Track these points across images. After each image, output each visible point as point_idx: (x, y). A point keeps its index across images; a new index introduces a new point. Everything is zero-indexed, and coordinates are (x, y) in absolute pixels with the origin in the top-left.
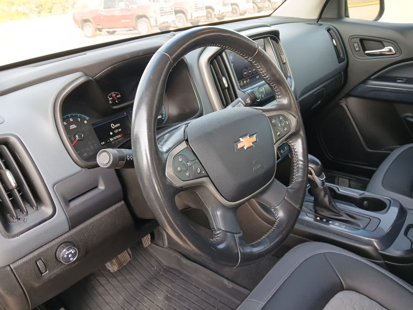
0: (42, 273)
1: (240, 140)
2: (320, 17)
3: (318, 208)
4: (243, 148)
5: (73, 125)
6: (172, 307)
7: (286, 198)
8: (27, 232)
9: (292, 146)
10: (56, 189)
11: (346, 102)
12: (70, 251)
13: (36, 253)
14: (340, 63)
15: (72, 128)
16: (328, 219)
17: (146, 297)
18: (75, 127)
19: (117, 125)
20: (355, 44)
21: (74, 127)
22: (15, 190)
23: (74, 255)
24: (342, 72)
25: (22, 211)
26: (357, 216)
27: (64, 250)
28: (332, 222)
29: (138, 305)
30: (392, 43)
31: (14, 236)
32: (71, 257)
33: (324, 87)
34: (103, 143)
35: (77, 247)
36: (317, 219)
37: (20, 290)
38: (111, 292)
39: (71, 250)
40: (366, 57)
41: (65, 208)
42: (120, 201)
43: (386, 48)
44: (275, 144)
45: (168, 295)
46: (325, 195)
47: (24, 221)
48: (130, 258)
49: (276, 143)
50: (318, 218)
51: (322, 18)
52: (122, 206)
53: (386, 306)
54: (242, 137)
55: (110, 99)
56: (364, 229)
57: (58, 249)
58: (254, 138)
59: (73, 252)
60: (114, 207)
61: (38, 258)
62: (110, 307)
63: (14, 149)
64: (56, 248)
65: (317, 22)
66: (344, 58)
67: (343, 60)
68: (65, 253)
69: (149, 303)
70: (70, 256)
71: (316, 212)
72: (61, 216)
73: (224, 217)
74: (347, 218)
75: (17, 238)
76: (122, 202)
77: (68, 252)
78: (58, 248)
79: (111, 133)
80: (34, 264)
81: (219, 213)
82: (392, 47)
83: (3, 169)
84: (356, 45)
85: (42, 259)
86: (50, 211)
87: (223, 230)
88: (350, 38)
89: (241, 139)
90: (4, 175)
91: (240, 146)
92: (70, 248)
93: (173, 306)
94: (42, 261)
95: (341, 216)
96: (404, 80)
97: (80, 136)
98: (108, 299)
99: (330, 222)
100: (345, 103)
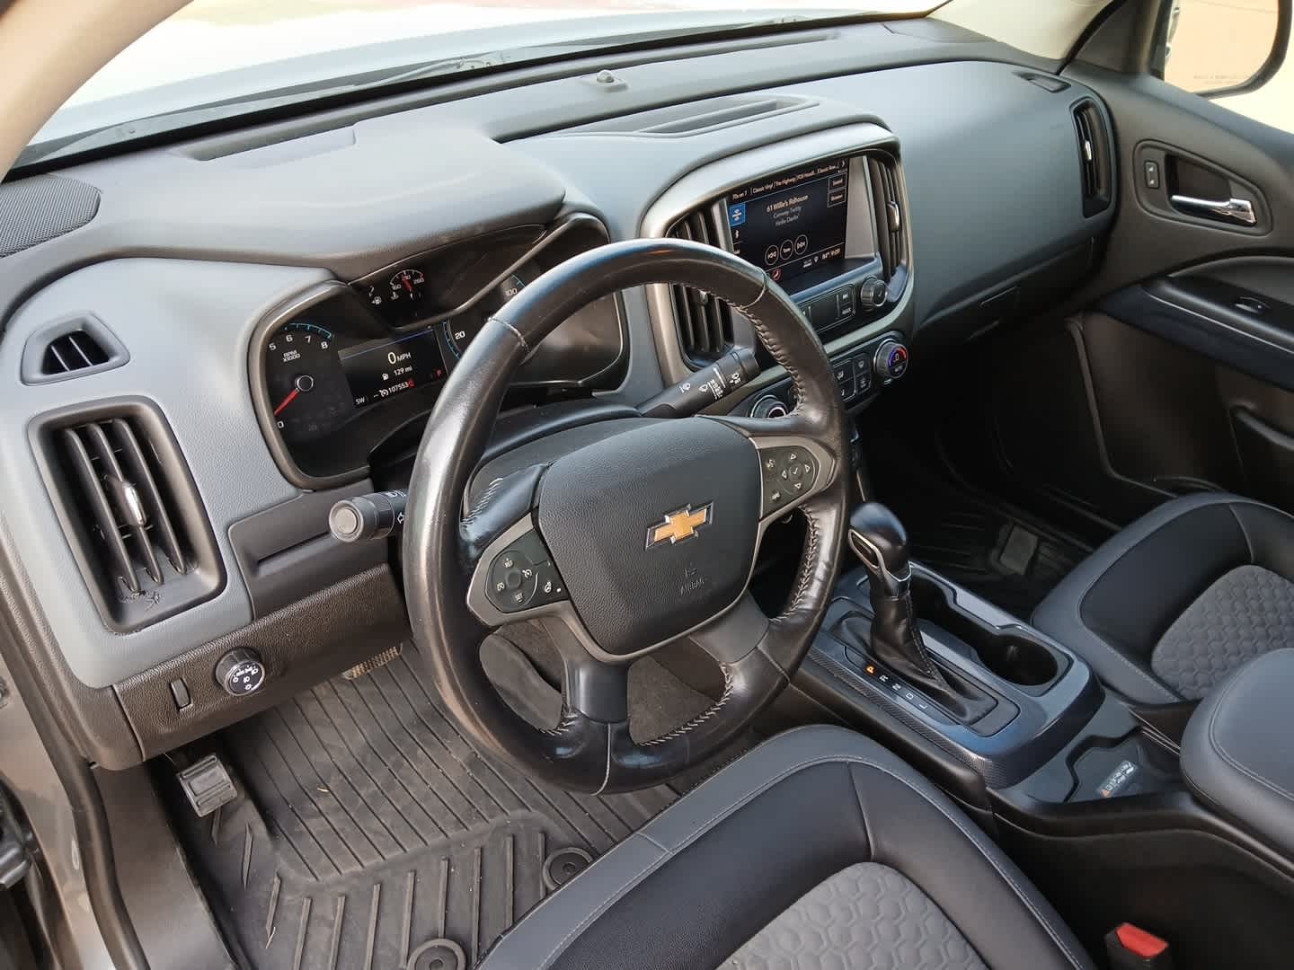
0: (179, 708)
1: (664, 520)
2: (1070, 60)
3: (879, 643)
4: (668, 539)
5: (291, 353)
6: (482, 787)
7: (760, 647)
8: (158, 625)
9: (812, 519)
10: (232, 533)
11: (1084, 324)
12: (247, 671)
13: (171, 665)
14: (1086, 216)
15: (289, 359)
16: (896, 676)
17: (422, 749)
18: (296, 357)
19: (402, 357)
20: (1150, 166)
21: (293, 358)
22: (141, 528)
23: (254, 680)
24: (1093, 240)
25: (151, 573)
26: (968, 686)
27: (235, 667)
28: (899, 687)
29: (398, 765)
30: (1255, 193)
31: (130, 631)
32: (247, 683)
33: (1019, 283)
34: (362, 400)
35: (264, 661)
36: (868, 669)
37: (130, 737)
38: (337, 721)
39: (251, 669)
40: (1171, 211)
41: (247, 578)
42: (378, 564)
43: (1233, 200)
44: (760, 521)
45: (477, 755)
46: (897, 621)
47: (153, 598)
48: (398, 652)
49: (763, 518)
50: (870, 670)
51: (1078, 60)
52: (381, 578)
53: (955, 919)
54: (670, 512)
55: (394, 288)
56: (970, 724)
57: (222, 662)
58: (701, 517)
59: (253, 673)
60: (361, 578)
61: (176, 674)
62: (329, 754)
63: (148, 434)
64: (217, 658)
65: (1058, 74)
66: (1107, 200)
67: (1104, 206)
68: (234, 672)
69: (428, 765)
70: (246, 680)
71: (872, 651)
72: (235, 594)
73: (594, 685)
74: (940, 685)
75: (135, 634)
76: (384, 568)
77: (242, 672)
78: (220, 659)
79: (385, 377)
80: (166, 687)
81: (583, 676)
82: (1251, 202)
83: (118, 479)
84: (1151, 169)
85: (184, 680)
86: (212, 582)
87: (582, 714)
88: (1140, 145)
89: (667, 519)
90: (118, 492)
91: (660, 534)
92: (248, 663)
93: (484, 787)
94: (184, 684)
95: (929, 677)
96: (1259, 307)
97: (305, 383)
98: (328, 736)
99: (896, 687)
100: (1082, 328)
